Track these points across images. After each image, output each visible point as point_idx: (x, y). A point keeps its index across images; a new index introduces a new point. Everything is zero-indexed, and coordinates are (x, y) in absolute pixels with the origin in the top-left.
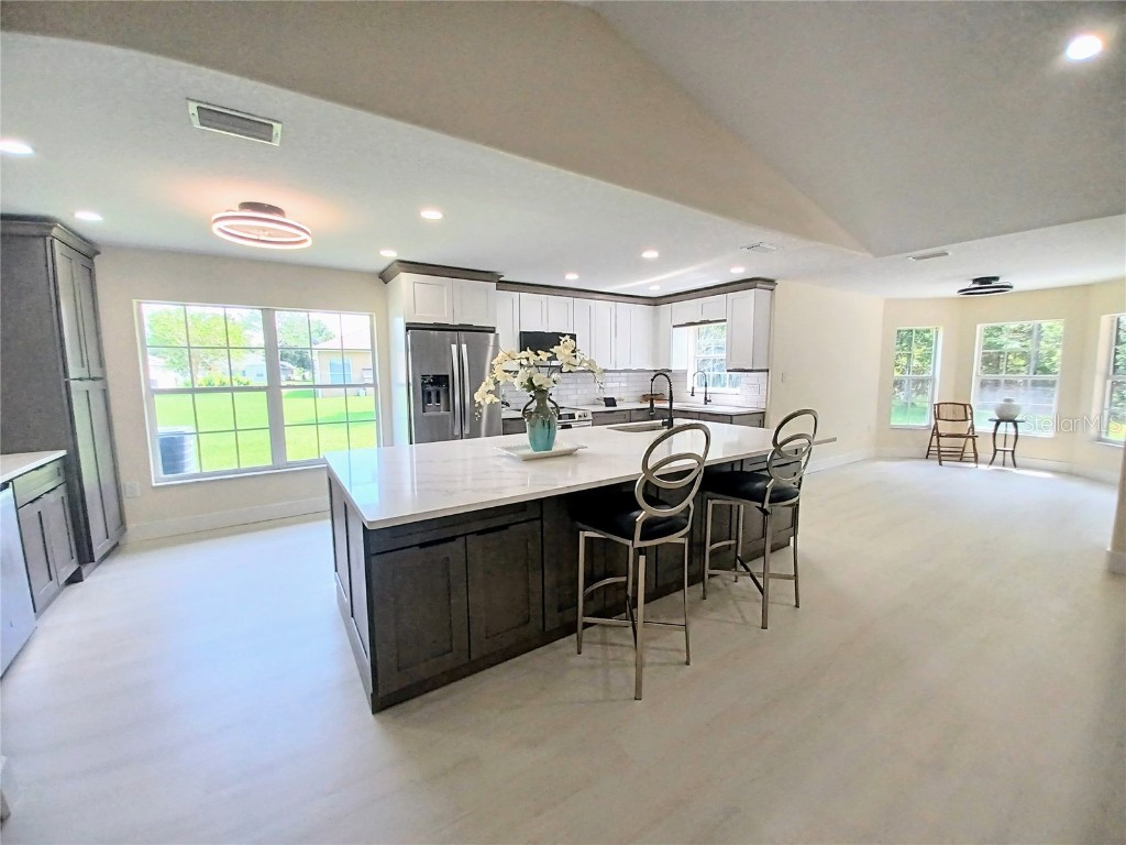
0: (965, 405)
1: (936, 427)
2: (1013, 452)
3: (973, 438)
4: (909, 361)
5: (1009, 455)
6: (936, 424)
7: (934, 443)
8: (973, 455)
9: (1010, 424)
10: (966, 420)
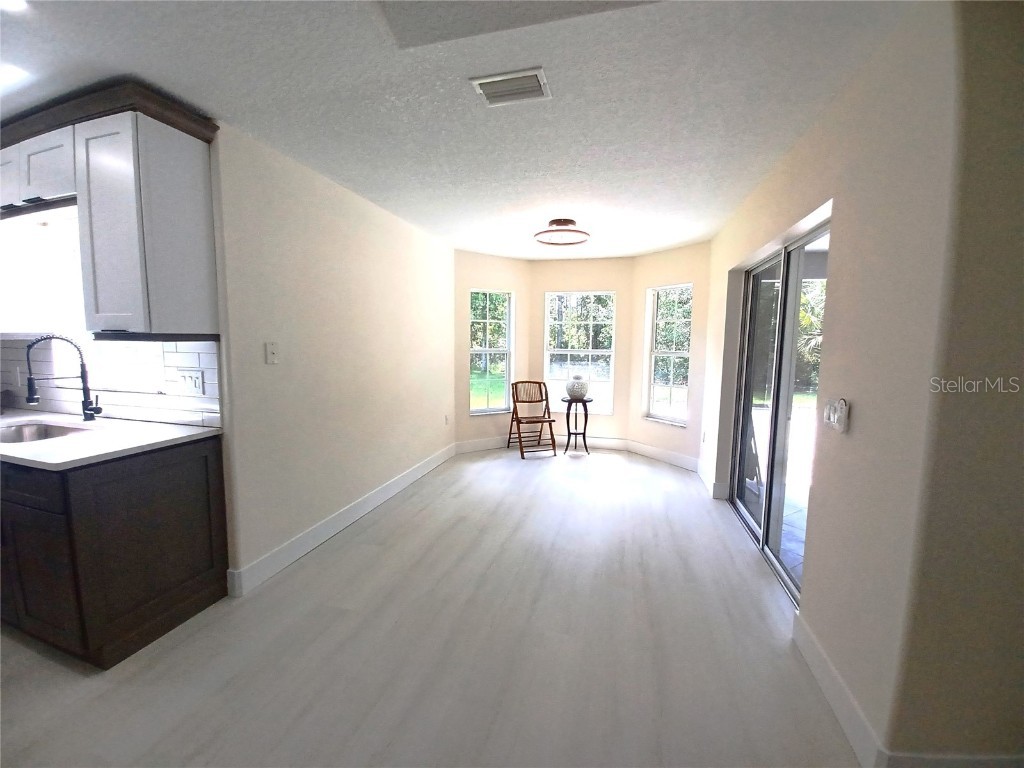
0: (539, 384)
1: (515, 411)
2: (584, 434)
3: (550, 423)
4: (485, 336)
5: (580, 438)
6: (515, 408)
7: (515, 429)
8: (550, 442)
9: (580, 405)
10: (542, 401)
